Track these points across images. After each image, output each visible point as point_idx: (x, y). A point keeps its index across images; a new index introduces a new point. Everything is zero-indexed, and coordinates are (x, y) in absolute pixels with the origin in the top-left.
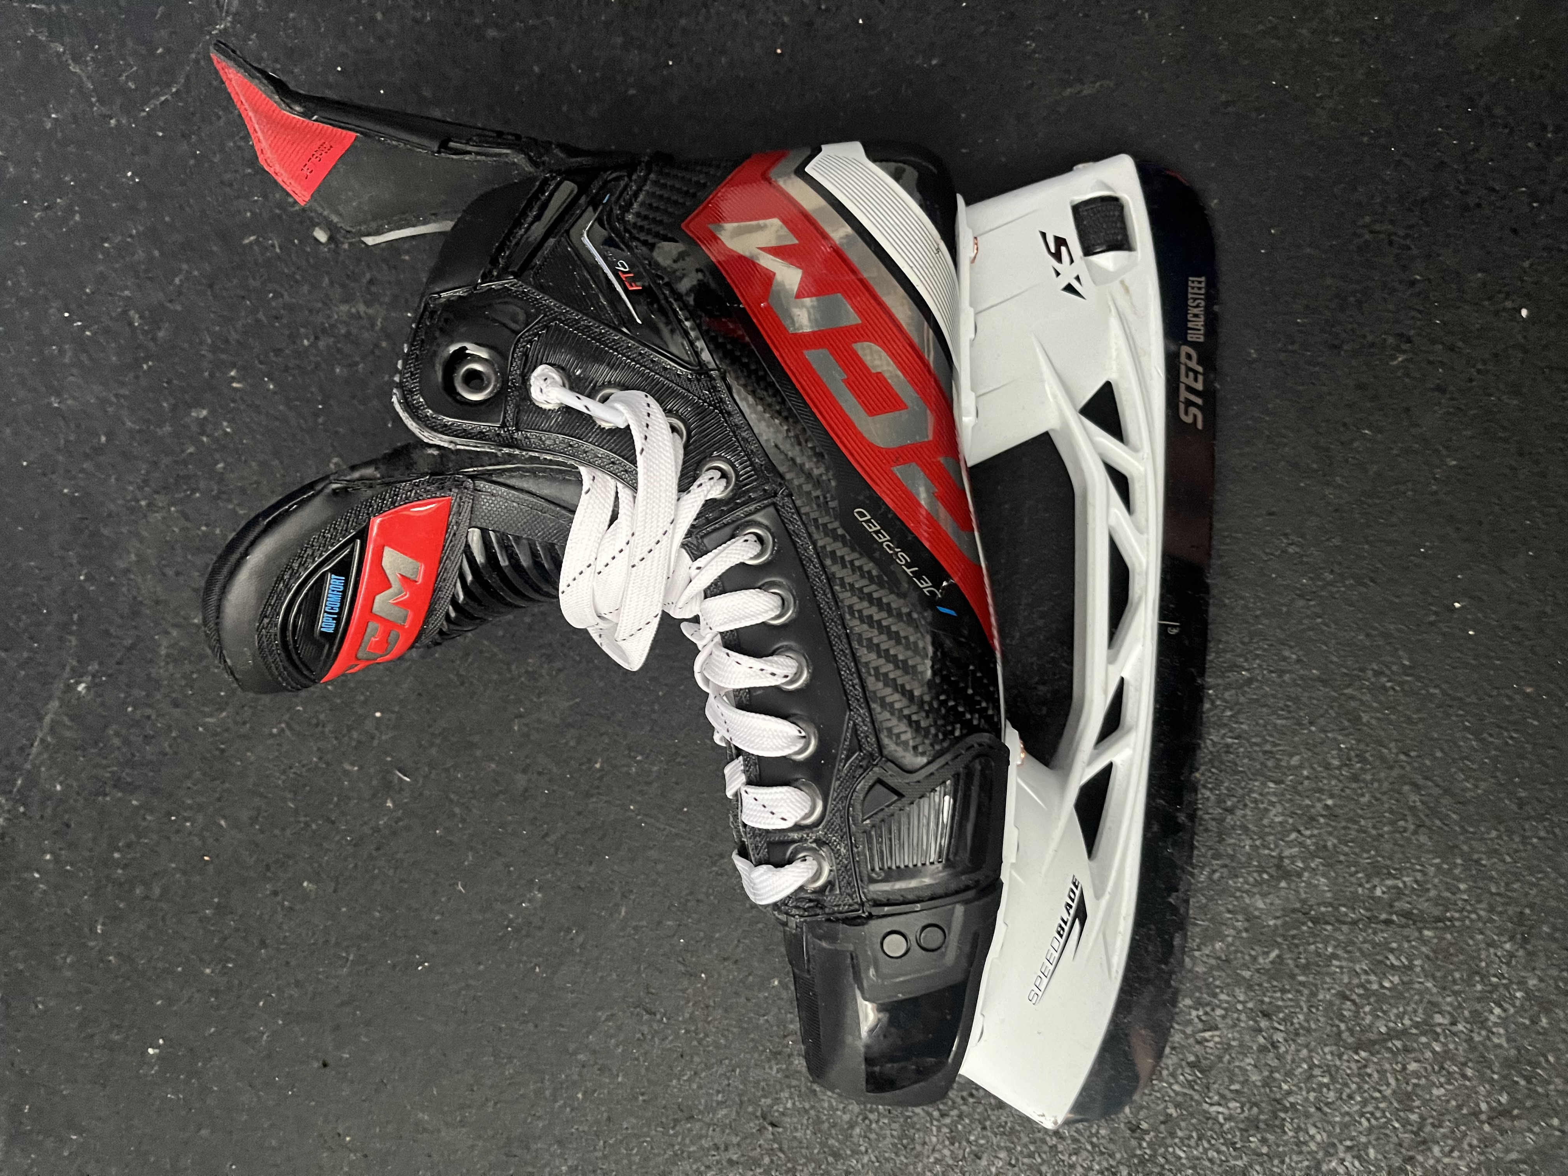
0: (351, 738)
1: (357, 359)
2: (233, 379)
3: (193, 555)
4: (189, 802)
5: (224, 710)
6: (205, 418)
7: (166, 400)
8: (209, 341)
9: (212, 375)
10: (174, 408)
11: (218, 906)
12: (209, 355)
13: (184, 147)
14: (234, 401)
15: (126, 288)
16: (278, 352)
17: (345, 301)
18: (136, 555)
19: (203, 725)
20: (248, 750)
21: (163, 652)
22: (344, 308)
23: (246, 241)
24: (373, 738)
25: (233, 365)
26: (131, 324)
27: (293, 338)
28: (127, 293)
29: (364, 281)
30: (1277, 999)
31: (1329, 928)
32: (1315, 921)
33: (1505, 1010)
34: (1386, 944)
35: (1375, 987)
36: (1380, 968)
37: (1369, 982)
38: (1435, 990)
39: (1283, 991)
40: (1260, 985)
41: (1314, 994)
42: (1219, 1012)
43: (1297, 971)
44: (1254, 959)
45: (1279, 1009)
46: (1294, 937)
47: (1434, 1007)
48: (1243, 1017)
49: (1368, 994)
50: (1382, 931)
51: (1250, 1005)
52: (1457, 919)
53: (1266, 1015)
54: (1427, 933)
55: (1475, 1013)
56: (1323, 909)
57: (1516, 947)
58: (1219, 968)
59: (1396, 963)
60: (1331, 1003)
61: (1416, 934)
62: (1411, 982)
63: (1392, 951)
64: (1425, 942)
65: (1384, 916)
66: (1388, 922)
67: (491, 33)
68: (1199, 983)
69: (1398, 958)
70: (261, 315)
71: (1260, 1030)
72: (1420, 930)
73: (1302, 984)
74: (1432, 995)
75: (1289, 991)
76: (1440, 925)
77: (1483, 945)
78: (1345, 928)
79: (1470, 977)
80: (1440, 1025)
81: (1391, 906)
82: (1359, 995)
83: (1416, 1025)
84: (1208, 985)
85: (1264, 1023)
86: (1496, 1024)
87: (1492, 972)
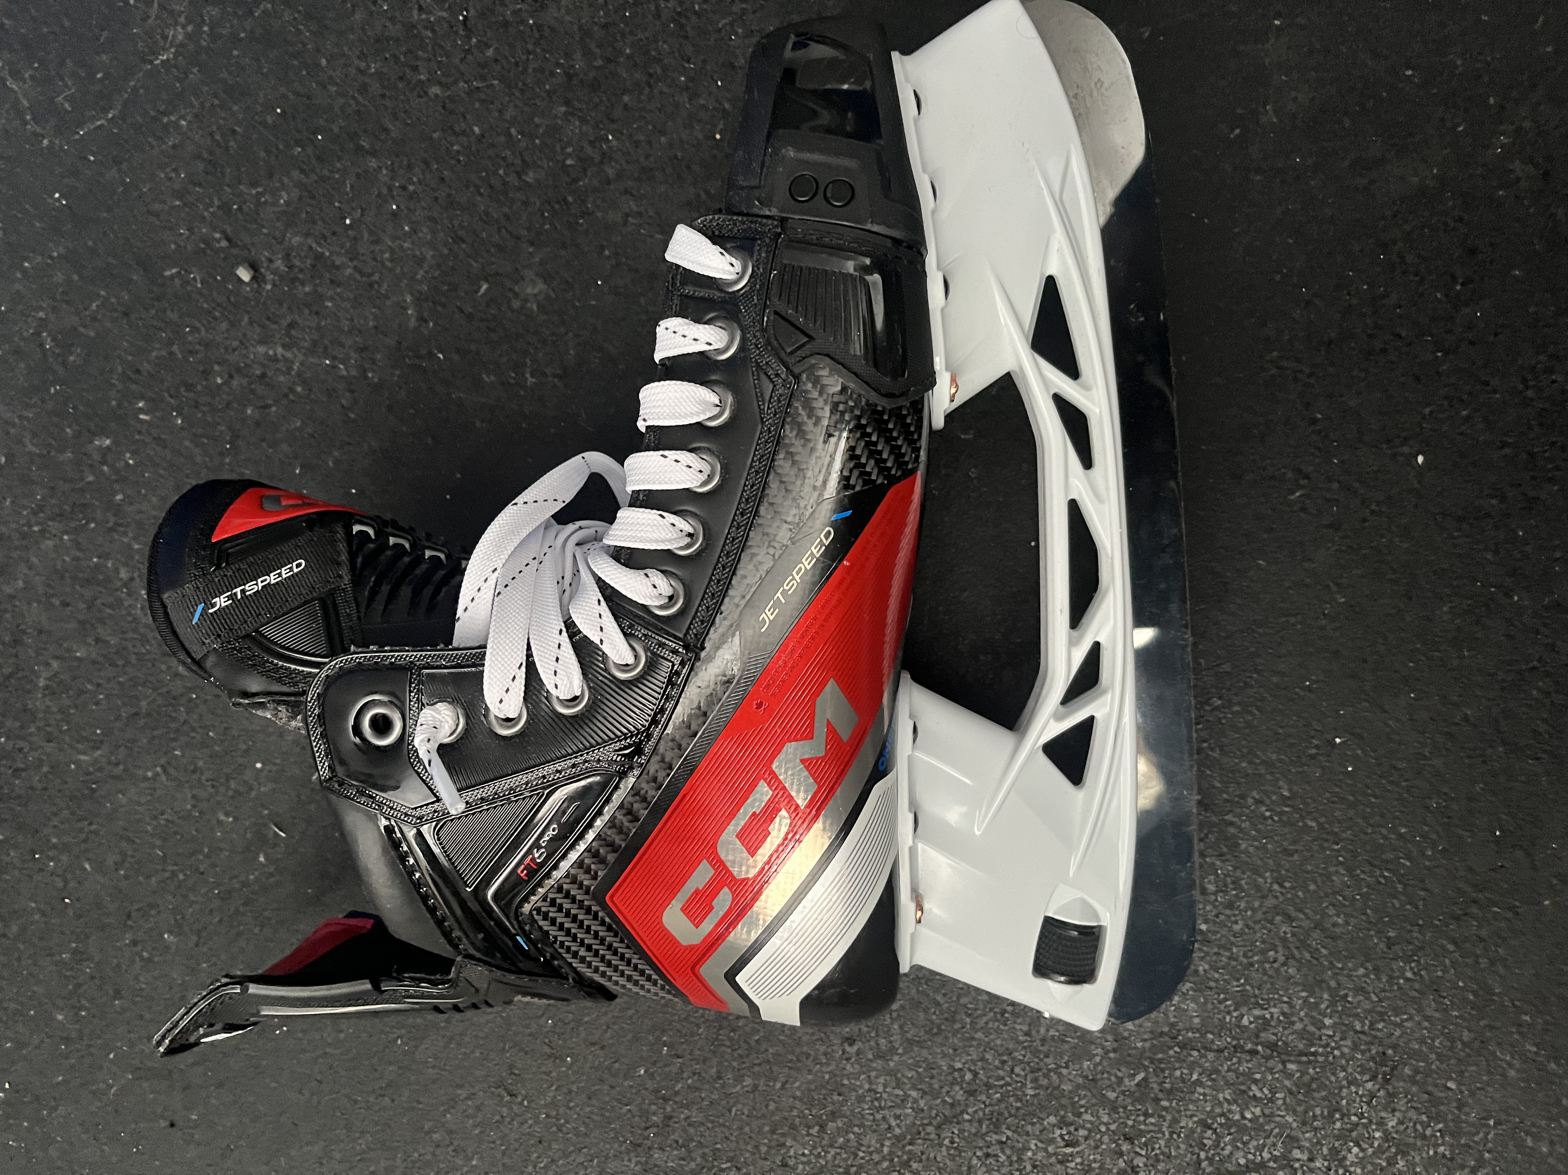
0: (228, 788)
1: (270, 402)
2: (141, 411)
3: (81, 587)
4: (54, 840)
5: (98, 748)
6: (108, 448)
7: (70, 426)
8: (120, 369)
9: (119, 405)
10: (78, 435)
11: (75, 952)
12: (120, 386)
13: (112, 174)
14: (139, 433)
15: (41, 308)
16: (190, 387)
17: (261, 342)
18: (25, 582)
19: (77, 763)
20: (120, 791)
21: (42, 683)
22: (261, 349)
23: (167, 273)
24: (251, 789)
25: (142, 398)
26: (42, 345)
27: (207, 374)
28: (41, 314)
29: (284, 323)
30: (1140, 1123)
31: (1195, 1053)
32: (1183, 1046)
33: (1363, 1150)
34: (1249, 1075)
35: (1237, 1117)
36: (1243, 1098)
37: (1229, 1111)
38: (1295, 1125)
39: (1146, 1115)
40: (1125, 1108)
41: (1175, 1121)
42: (1082, 1132)
43: (1161, 1096)
44: (1120, 1081)
45: (1141, 1133)
46: (1161, 1061)
47: (1292, 1141)
48: (1106, 1139)
49: (1229, 1124)
50: (1247, 1061)
51: (1113, 1127)
52: (1322, 1055)
53: (1128, 1139)
54: (1292, 1067)
55: (1334, 1151)
56: (1190, 1034)
57: (1377, 1087)
58: (1084, 1087)
59: (1259, 1095)
60: (1192, 1131)
61: (1280, 1066)
62: (1272, 1115)
63: (1256, 1082)
64: (1289, 1076)
65: (1249, 1046)
66: (1254, 1052)
67: (435, 90)
68: (1064, 1101)
69: (1261, 1090)
70: (175, 348)
71: (1121, 1154)
72: (1284, 1063)
73: (1165, 1109)
74: (1292, 1129)
75: (1152, 1116)
76: (1304, 1059)
77: (1345, 1083)
78: (1211, 1056)
79: (1331, 1115)
80: (1298, 1160)
81: (1257, 1036)
82: (1221, 1125)
83: (1275, 1159)
84: (1073, 1104)
85: (1125, 1147)
86: (1353, 1164)
87: (1353, 1111)
